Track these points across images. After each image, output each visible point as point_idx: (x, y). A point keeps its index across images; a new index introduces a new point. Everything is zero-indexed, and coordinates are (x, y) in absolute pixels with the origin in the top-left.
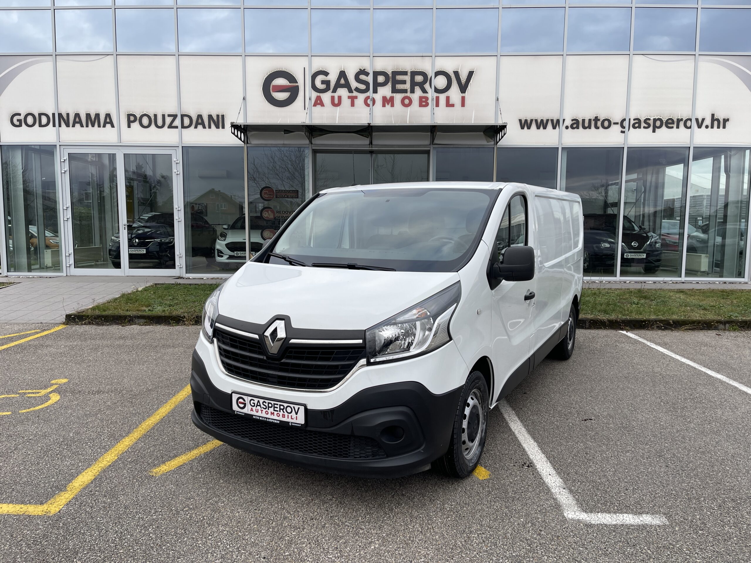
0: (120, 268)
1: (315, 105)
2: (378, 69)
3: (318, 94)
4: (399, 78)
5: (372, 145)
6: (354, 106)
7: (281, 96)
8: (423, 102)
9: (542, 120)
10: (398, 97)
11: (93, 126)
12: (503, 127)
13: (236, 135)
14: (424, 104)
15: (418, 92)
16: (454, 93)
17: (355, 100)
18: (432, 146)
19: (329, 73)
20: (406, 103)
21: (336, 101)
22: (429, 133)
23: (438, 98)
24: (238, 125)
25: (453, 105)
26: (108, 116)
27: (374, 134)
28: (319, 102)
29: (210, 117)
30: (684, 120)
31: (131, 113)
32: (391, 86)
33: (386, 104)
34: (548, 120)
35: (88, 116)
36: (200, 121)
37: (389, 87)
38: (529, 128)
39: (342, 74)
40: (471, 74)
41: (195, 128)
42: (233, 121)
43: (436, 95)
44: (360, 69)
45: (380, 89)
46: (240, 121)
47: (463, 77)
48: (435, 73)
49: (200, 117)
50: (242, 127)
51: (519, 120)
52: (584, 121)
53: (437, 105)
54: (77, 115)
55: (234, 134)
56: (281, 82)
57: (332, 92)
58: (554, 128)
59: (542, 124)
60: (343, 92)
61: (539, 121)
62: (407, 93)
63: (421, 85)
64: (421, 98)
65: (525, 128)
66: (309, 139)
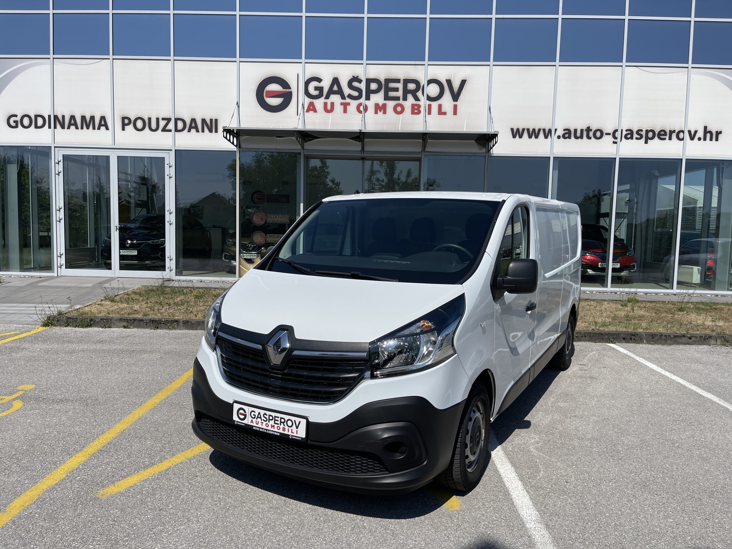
0: (110, 269)
1: (308, 111)
2: (371, 76)
3: (312, 100)
4: (392, 85)
5: (363, 151)
6: (346, 112)
7: (275, 102)
8: (416, 110)
9: (534, 130)
10: (391, 104)
11: (88, 128)
12: (494, 136)
13: (228, 138)
14: (416, 111)
15: (411, 99)
16: (447, 101)
17: (348, 107)
18: (423, 153)
19: (322, 80)
20: (399, 110)
21: (329, 107)
22: (421, 141)
23: (430, 106)
24: (230, 129)
25: (445, 113)
26: (103, 118)
27: (365, 140)
28: (311, 108)
29: (204, 121)
30: (676, 131)
31: (126, 116)
32: (383, 93)
33: (379, 111)
34: (539, 130)
35: (83, 118)
36: (193, 125)
37: (381, 94)
38: (521, 137)
39: (336, 81)
40: (463, 82)
41: (188, 132)
42: (225, 126)
43: (428, 102)
44: (353, 77)
45: (372, 96)
46: (234, 125)
47: (456, 86)
48: (428, 81)
49: (193, 120)
50: (235, 132)
51: (511, 129)
52: (576, 130)
53: (430, 113)
54: (73, 117)
55: (226, 138)
56: (274, 87)
57: (325, 99)
58: (546, 137)
59: (534, 134)
60: (336, 99)
61: (531, 131)
62: (399, 100)
63: (414, 93)
64: (413, 106)
65: (517, 137)
66: (300, 144)
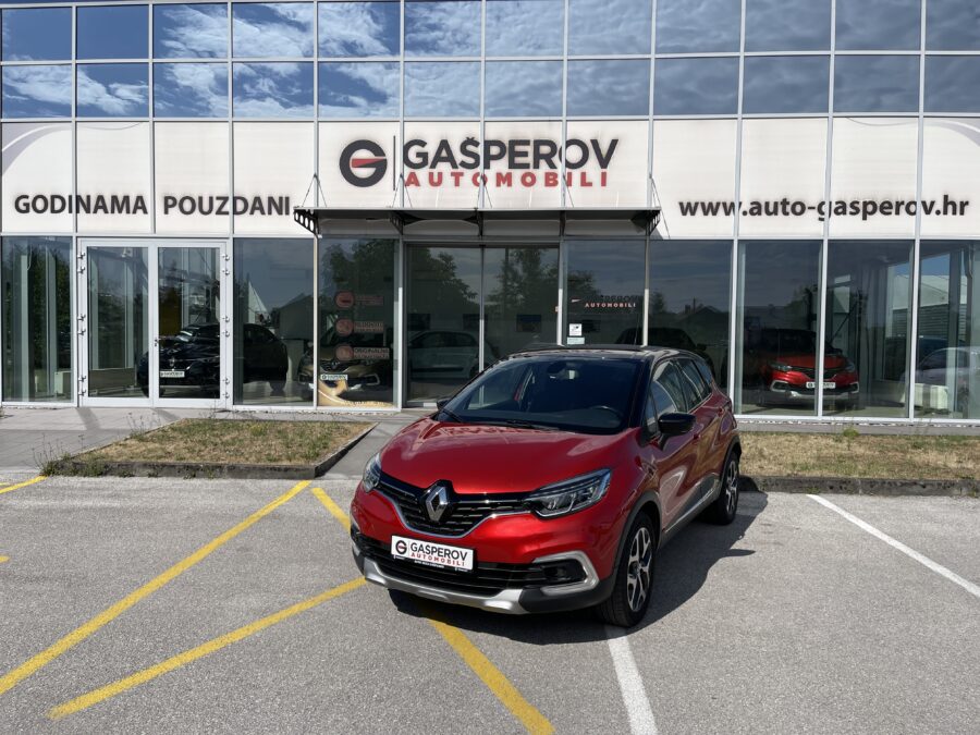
0: (148, 396)
1: (406, 184)
2: (491, 136)
3: (413, 170)
4: (519, 148)
5: (482, 236)
6: (458, 185)
7: (364, 173)
9: (710, 204)
10: (517, 174)
11: (120, 211)
12: (656, 213)
13: (302, 222)
14: (551, 182)
15: (544, 167)
16: (592, 167)
18: (562, 238)
19: (426, 143)
21: (436, 179)
22: (558, 221)
23: (570, 175)
24: (304, 210)
25: (590, 184)
26: (140, 198)
27: (485, 221)
28: (413, 180)
29: (271, 200)
30: (906, 204)
31: (169, 195)
32: (508, 159)
33: (502, 183)
34: (718, 204)
35: (114, 198)
36: (257, 205)
37: (504, 162)
38: (693, 214)
39: (444, 144)
40: (614, 143)
41: (250, 214)
42: (298, 206)
43: (568, 170)
44: (468, 138)
45: (493, 163)
47: (604, 148)
48: (567, 142)
49: (257, 199)
50: (312, 213)
51: (679, 203)
52: (767, 204)
53: (569, 184)
54: (100, 198)
55: (298, 221)
56: (363, 154)
57: (431, 168)
58: (727, 213)
59: (710, 209)
60: (444, 167)
61: (707, 205)
62: (529, 168)
63: (548, 158)
64: (547, 175)
65: (689, 213)
66: (398, 229)
